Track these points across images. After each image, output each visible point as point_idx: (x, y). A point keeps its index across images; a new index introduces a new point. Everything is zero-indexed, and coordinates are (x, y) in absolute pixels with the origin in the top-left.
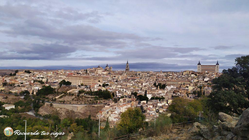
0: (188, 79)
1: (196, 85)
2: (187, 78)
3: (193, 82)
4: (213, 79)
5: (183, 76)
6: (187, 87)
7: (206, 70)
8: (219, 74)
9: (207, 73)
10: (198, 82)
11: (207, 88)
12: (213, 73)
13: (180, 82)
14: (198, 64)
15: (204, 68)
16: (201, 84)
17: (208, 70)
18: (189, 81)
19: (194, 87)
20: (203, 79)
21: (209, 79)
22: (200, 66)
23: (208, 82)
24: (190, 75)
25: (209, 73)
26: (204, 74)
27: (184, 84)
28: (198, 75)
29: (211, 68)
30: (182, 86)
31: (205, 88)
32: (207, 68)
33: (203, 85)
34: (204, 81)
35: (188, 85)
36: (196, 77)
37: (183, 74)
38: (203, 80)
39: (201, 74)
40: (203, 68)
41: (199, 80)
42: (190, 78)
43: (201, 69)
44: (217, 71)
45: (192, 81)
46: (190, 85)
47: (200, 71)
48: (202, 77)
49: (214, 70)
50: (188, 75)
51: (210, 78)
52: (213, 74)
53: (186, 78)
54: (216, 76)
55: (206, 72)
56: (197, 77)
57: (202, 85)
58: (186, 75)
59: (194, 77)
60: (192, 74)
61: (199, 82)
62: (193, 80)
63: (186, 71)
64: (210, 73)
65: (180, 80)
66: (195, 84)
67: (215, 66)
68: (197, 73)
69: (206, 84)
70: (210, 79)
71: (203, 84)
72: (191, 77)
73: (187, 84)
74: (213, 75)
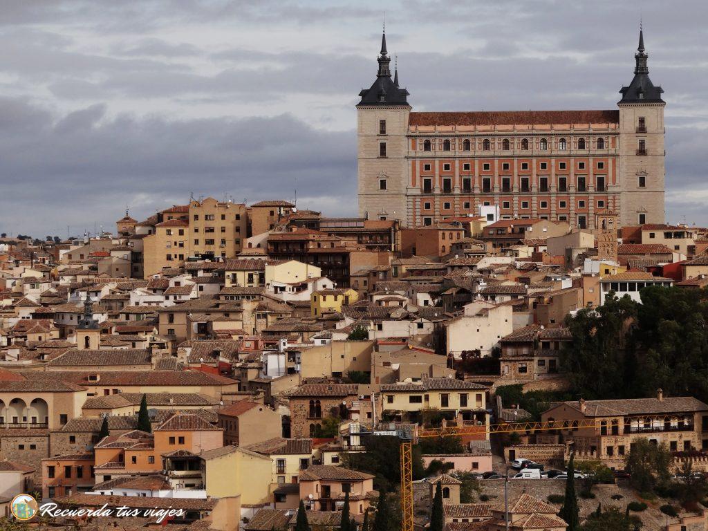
0: (208, 344)
1: (325, 434)
2: (205, 330)
3: (292, 385)
4: (568, 321)
5: (139, 296)
6: (192, 466)
7: (477, 185)
8: (660, 238)
9: (505, 239)
10: (360, 376)
11: (486, 464)
12: (583, 223)
13: (80, 398)
14: (370, 99)
15: (457, 150)
16: (402, 403)
17: (516, 183)
18: (226, 371)
19: (293, 462)
20: (429, 327)
21: (524, 318)
22: (396, 119)
23: (508, 375)
24: (242, 278)
25: (518, 237)
26: (458, 247)
27: (143, 423)
28: (362, 261)
29: (556, 148)
30: (103, 457)
31: (462, 464)
32: (497, 149)
33: (434, 419)
34: (451, 363)
35: (203, 441)
36: (332, 304)
37: (137, 258)
38: (438, 342)
39: (408, 253)
40: (437, 150)
41: (376, 345)
42: (246, 322)
43: (405, 178)
44: (640, 200)
45: (275, 363)
46: (231, 439)
47: (404, 212)
48: (422, 297)
49: (591, 183)
50: (219, 278)
51: (538, 309)
52: (587, 240)
53: (180, 319)
54: (618, 271)
55: (488, 213)
56: (353, 295)
57: (413, 417)
58: (185, 280)
59: (305, 296)
60: (280, 251)
61: (379, 372)
62: (292, 354)
63: (182, 217)
64: (541, 231)
65: (86, 357)
66: (315, 411)
67: (612, 116)
68: (359, 234)
69: (472, 404)
70: (536, 320)
71: (435, 401)
72: (261, 313)
73: (193, 423)
74: (583, 257)
